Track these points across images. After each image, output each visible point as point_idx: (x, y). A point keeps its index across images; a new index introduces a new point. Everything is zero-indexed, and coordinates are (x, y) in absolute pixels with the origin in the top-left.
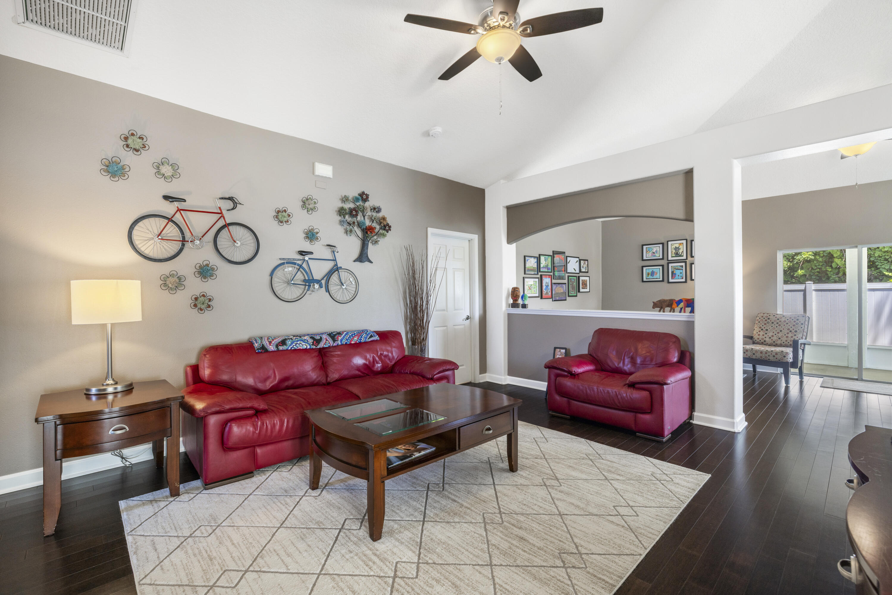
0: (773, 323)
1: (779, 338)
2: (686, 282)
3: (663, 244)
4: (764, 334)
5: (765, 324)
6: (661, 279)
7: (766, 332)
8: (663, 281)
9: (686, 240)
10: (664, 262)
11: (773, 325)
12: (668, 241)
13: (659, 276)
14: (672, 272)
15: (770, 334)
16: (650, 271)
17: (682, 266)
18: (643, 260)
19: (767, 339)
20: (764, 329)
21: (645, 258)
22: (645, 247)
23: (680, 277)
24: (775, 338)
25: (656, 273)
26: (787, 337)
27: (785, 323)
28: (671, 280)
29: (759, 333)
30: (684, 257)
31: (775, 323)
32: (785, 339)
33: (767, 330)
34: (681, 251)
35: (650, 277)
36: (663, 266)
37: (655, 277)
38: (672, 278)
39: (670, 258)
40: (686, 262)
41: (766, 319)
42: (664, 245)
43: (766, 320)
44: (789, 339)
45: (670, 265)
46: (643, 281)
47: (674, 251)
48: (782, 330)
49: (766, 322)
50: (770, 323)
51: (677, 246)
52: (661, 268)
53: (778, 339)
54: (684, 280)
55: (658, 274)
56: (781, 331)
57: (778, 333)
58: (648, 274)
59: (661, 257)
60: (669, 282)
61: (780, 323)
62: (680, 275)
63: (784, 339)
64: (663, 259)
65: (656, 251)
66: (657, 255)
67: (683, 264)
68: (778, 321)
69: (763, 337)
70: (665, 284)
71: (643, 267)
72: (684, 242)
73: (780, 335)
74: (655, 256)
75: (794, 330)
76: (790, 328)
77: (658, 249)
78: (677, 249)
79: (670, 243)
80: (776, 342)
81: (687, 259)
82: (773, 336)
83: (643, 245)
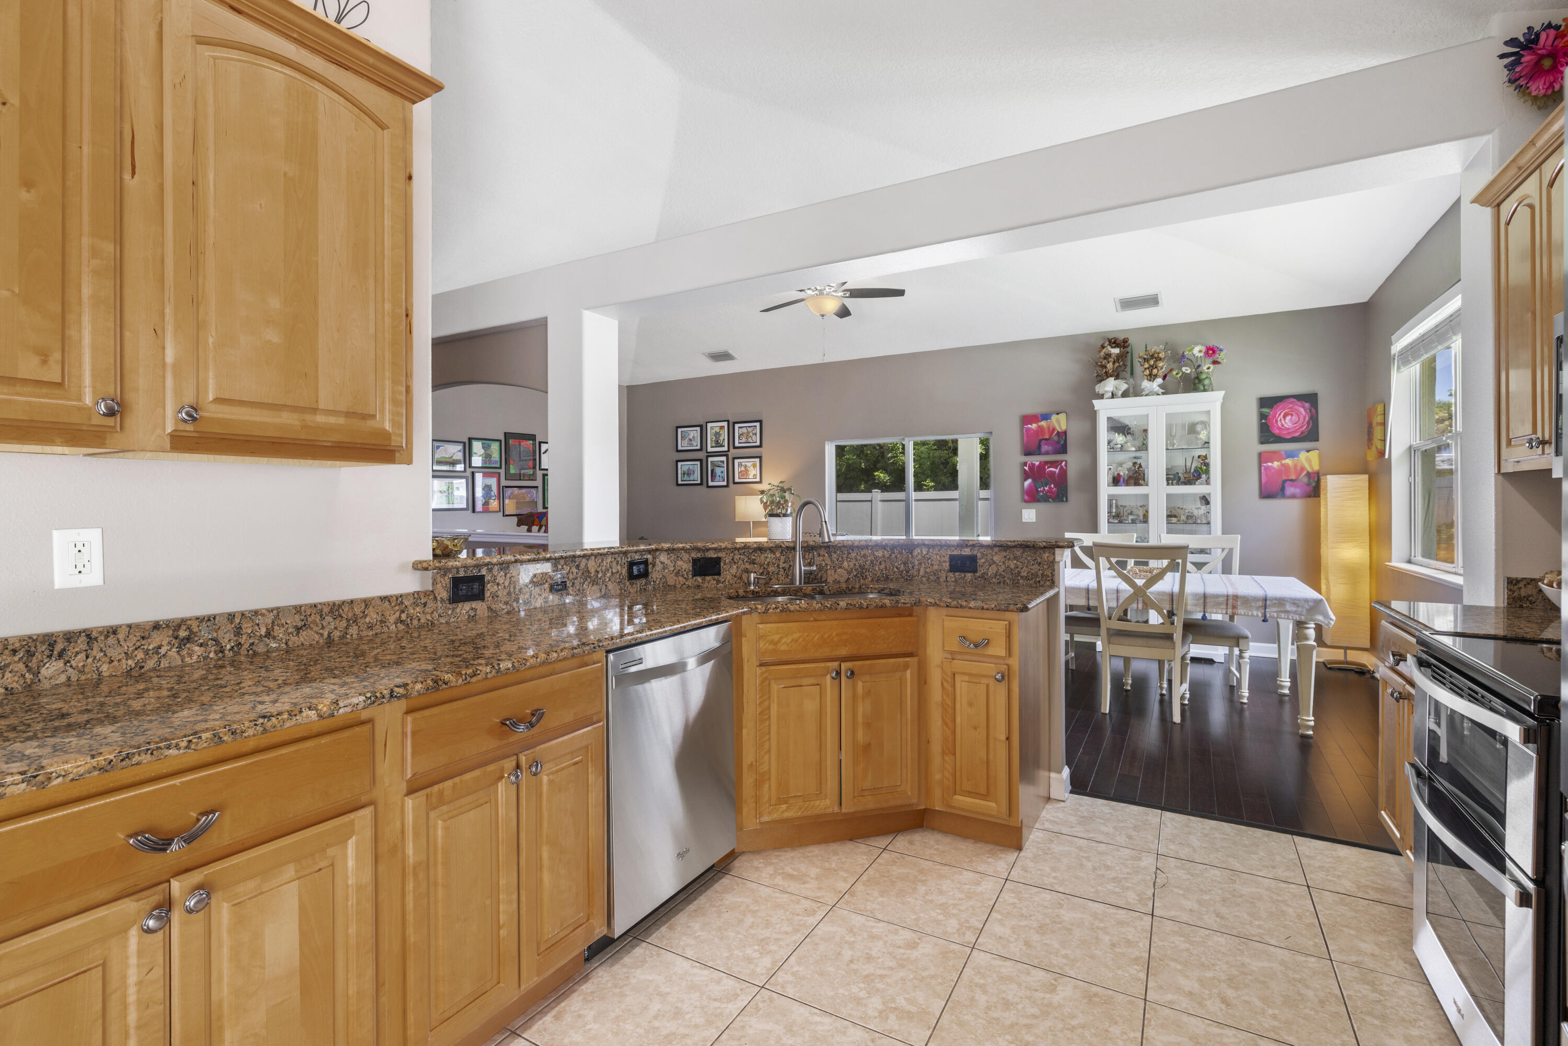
2: (727, 486)
3: (701, 426)
6: (699, 482)
8: (701, 484)
9: (728, 421)
10: (701, 455)
12: (707, 423)
13: (697, 477)
14: (712, 471)
16: (685, 469)
17: (723, 462)
18: (678, 451)
21: (680, 448)
22: (680, 430)
23: (721, 479)
25: (694, 472)
28: (711, 484)
30: (726, 449)
34: (721, 438)
35: (686, 477)
36: (701, 460)
37: (692, 478)
38: (712, 480)
39: (710, 449)
40: (727, 456)
42: (703, 428)
45: (710, 459)
46: (678, 485)
47: (714, 438)
51: (717, 430)
52: (698, 463)
54: (724, 483)
55: (696, 473)
58: (684, 474)
59: (699, 447)
60: (708, 487)
62: (721, 475)
64: (701, 450)
65: (694, 437)
66: (695, 444)
67: (724, 459)
70: (703, 489)
71: (677, 461)
72: (725, 424)
74: (692, 445)
77: (695, 433)
78: (717, 435)
79: (709, 425)
81: (728, 451)
83: (677, 427)
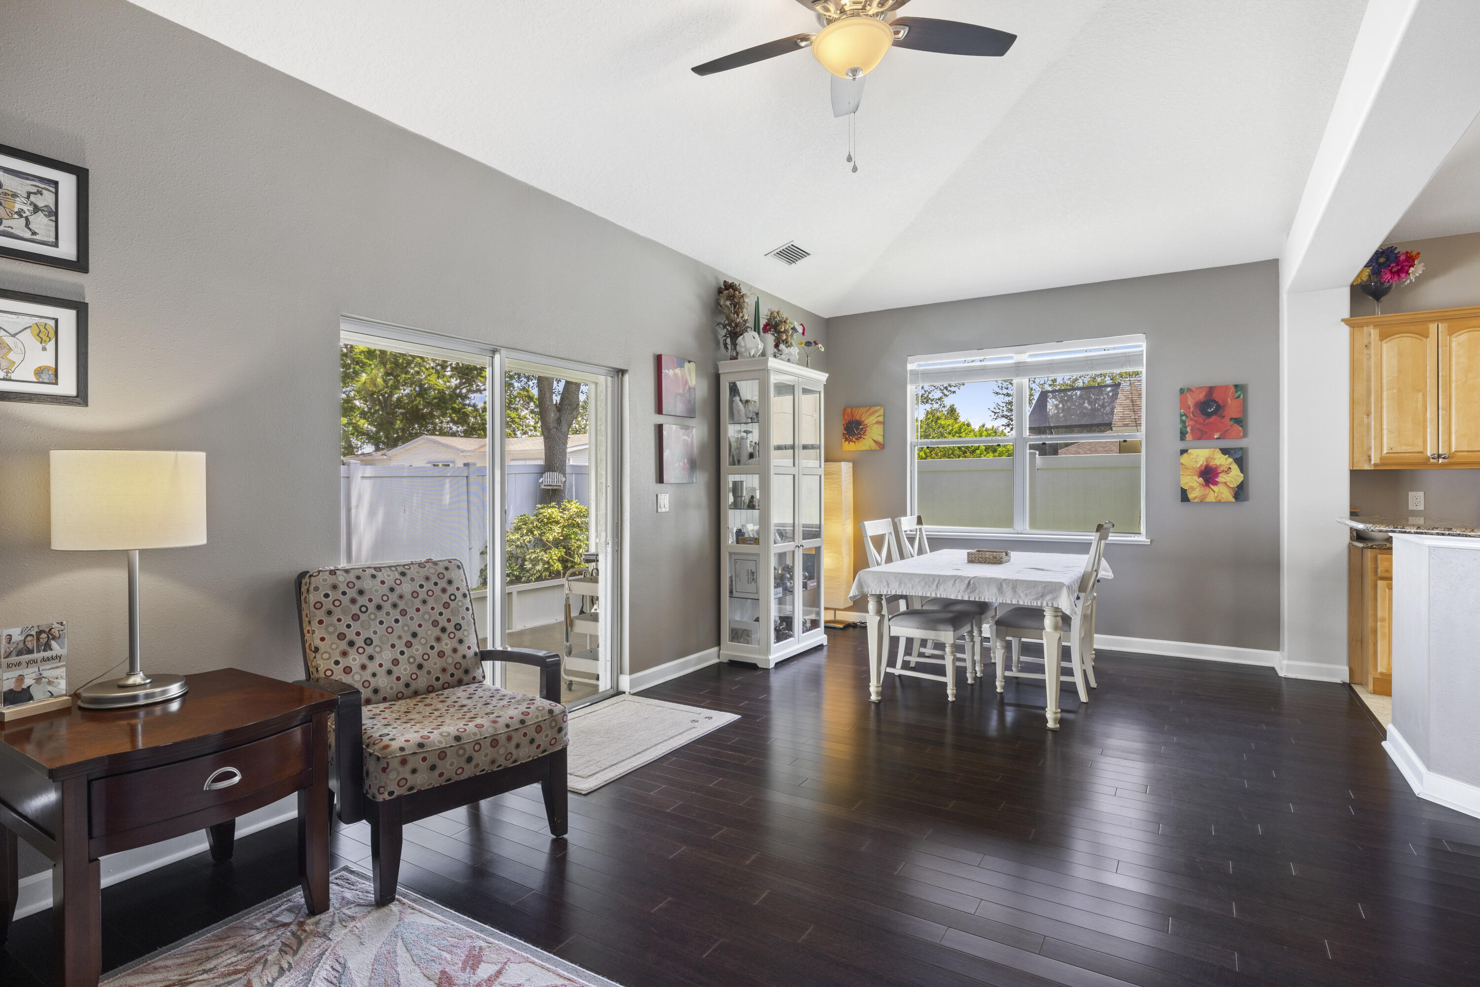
0: (379, 607)
1: (420, 667)
4: (364, 659)
5: (355, 617)
7: (369, 650)
11: (381, 616)
15: (386, 656)
19: (382, 681)
20: (360, 642)
24: (404, 670)
26: (441, 654)
27: (417, 603)
29: (343, 663)
31: (387, 606)
32: (439, 663)
33: (368, 642)
41: (352, 593)
43: (353, 601)
44: (450, 660)
48: (418, 630)
49: (355, 609)
50: (371, 607)
53: (415, 670)
56: (414, 635)
57: (409, 645)
61: (402, 605)
63: (434, 664)
68: (394, 598)
69: (367, 675)
73: (418, 649)
75: (453, 623)
76: (439, 618)
80: (414, 686)
82: (396, 662)
